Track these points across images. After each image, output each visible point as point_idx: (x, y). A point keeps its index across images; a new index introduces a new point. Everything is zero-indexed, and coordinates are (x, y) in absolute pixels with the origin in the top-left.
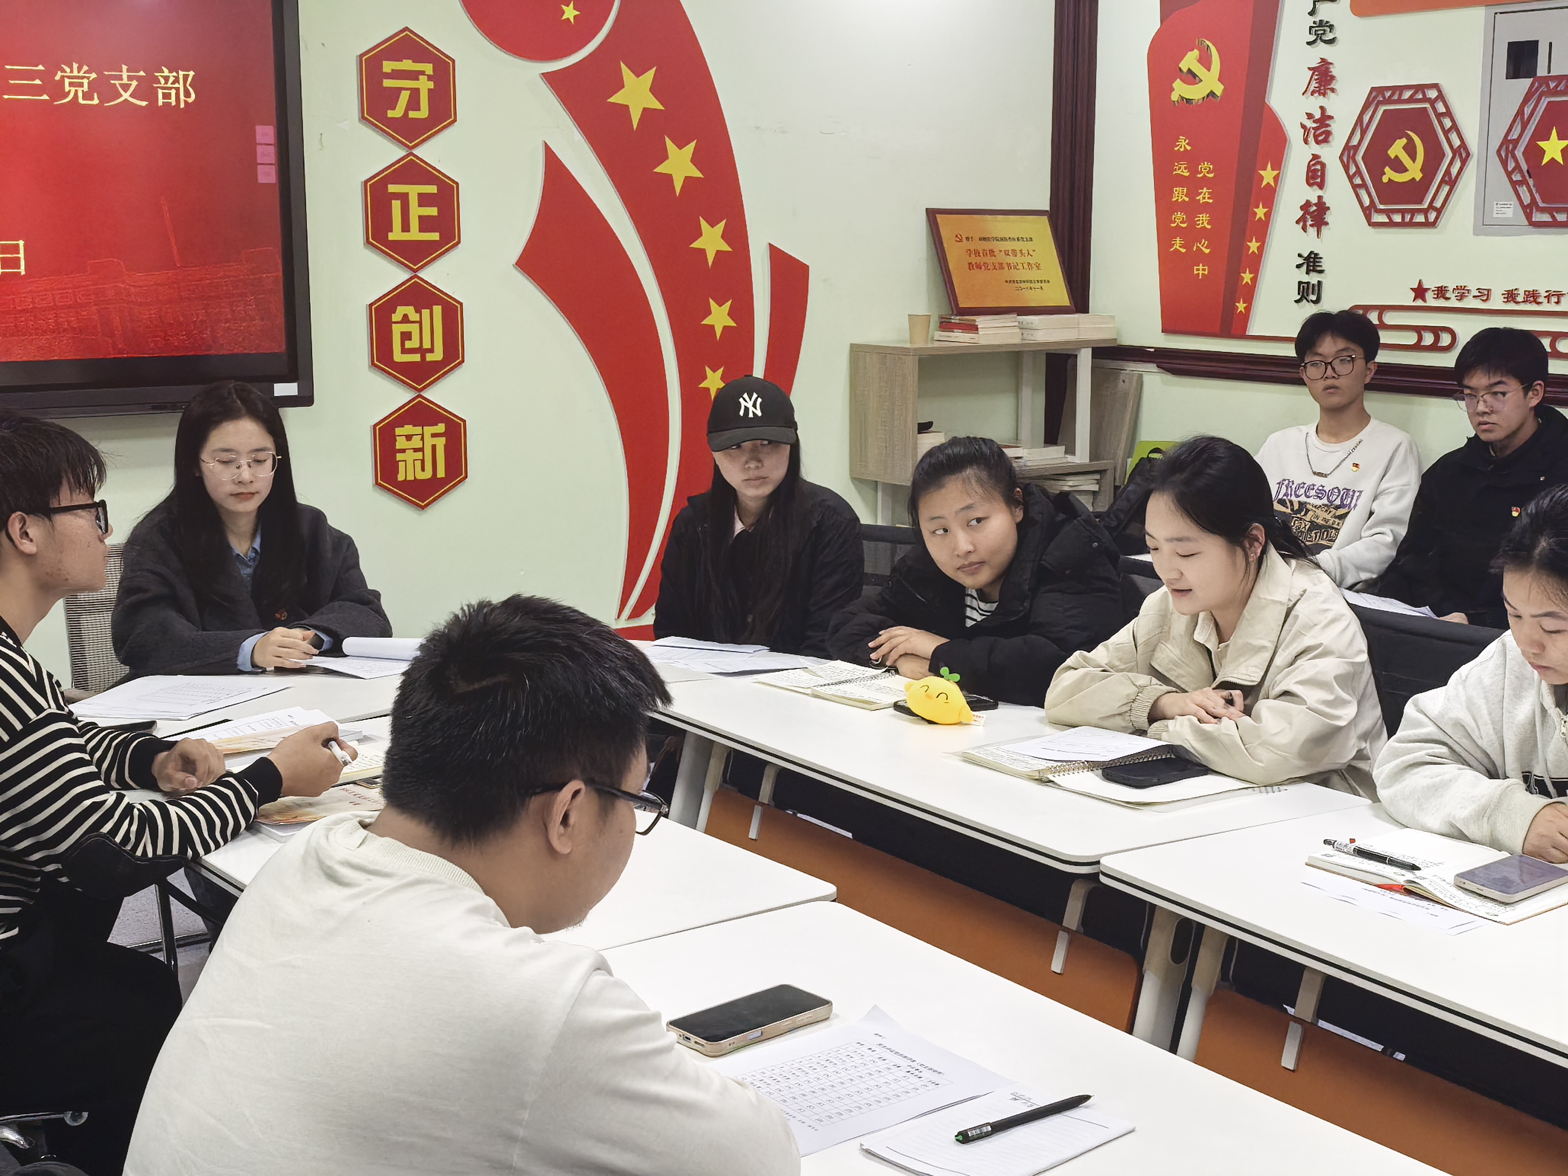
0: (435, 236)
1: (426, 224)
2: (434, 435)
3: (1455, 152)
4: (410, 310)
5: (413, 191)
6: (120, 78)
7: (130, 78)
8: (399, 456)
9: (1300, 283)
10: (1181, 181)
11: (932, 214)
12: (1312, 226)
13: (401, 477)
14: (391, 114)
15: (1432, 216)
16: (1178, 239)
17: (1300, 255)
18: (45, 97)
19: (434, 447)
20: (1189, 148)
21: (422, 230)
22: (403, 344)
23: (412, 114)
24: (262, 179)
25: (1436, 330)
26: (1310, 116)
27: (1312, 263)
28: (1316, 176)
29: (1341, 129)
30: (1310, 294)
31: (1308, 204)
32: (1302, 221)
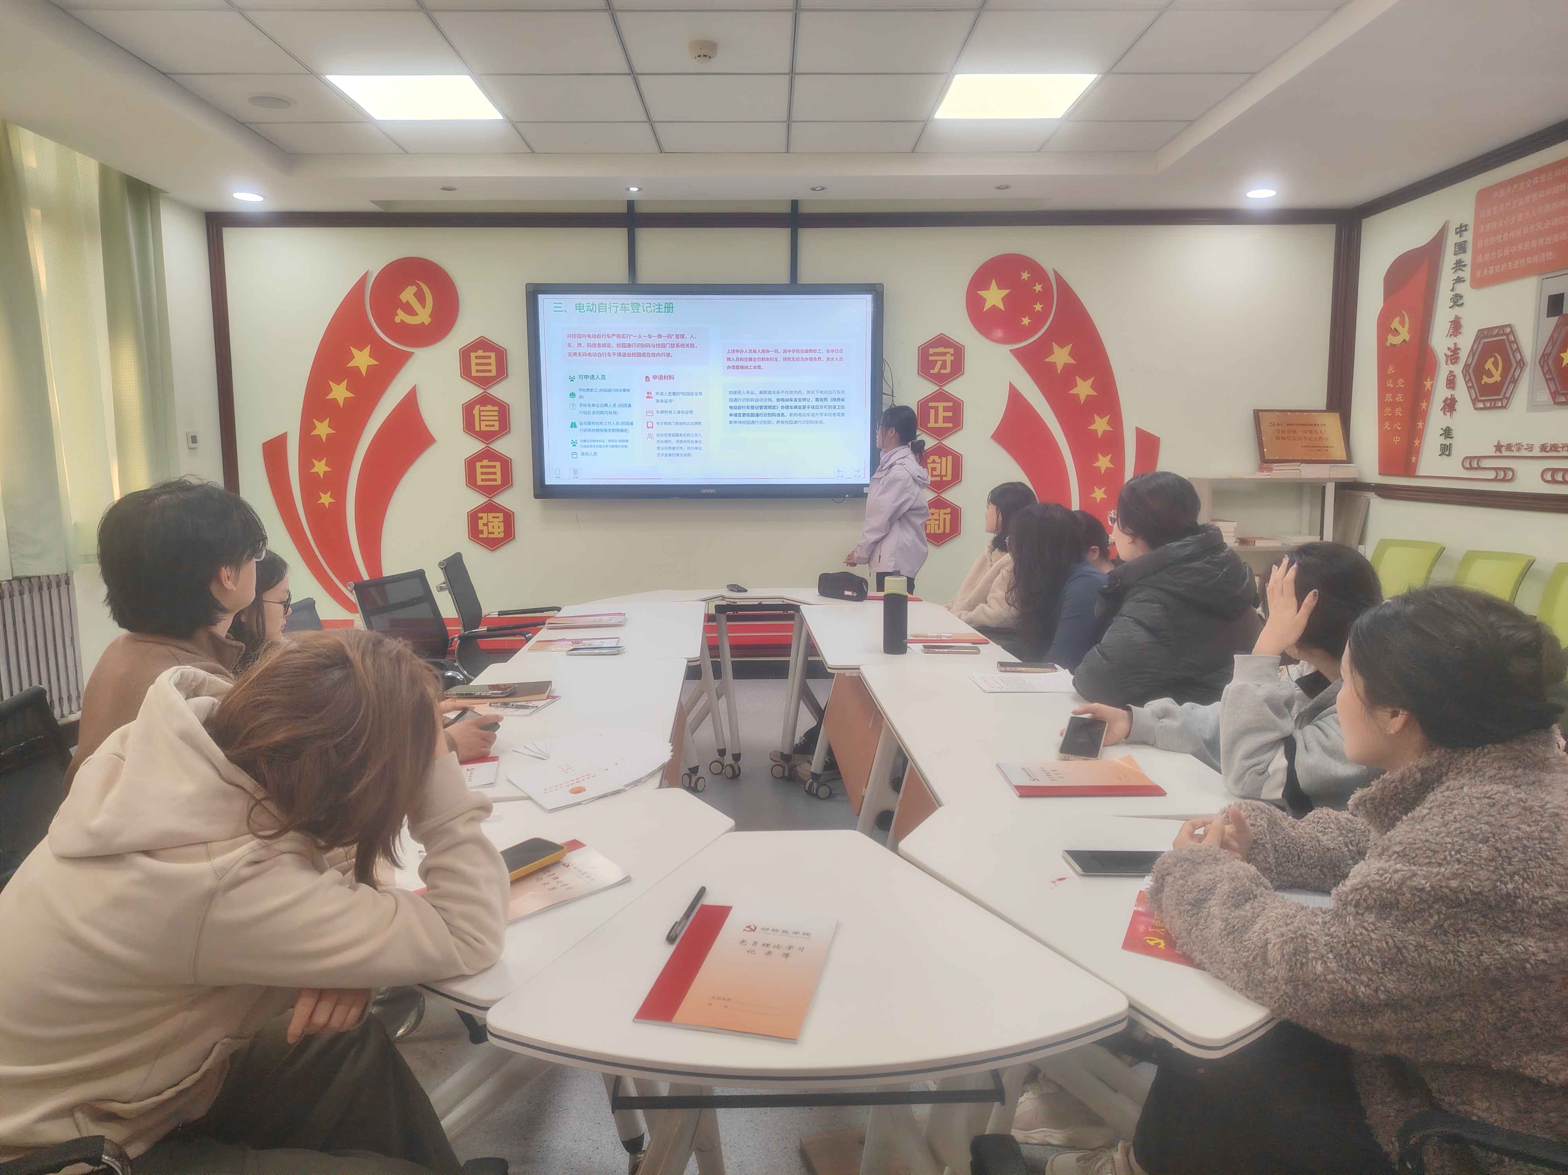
0: (951, 425)
1: (946, 420)
2: (945, 514)
3: (1518, 363)
4: (936, 458)
5: (941, 405)
9: (1441, 445)
10: (1390, 390)
11: (1256, 413)
12: (1448, 411)
14: (932, 371)
16: (1387, 423)
17: (1442, 428)
19: (945, 519)
20: (1394, 372)
21: (944, 422)
23: (943, 371)
25: (1505, 470)
26: (1449, 349)
27: (1447, 433)
28: (1451, 383)
29: (1464, 355)
30: (1446, 450)
31: (1447, 399)
32: (1443, 409)
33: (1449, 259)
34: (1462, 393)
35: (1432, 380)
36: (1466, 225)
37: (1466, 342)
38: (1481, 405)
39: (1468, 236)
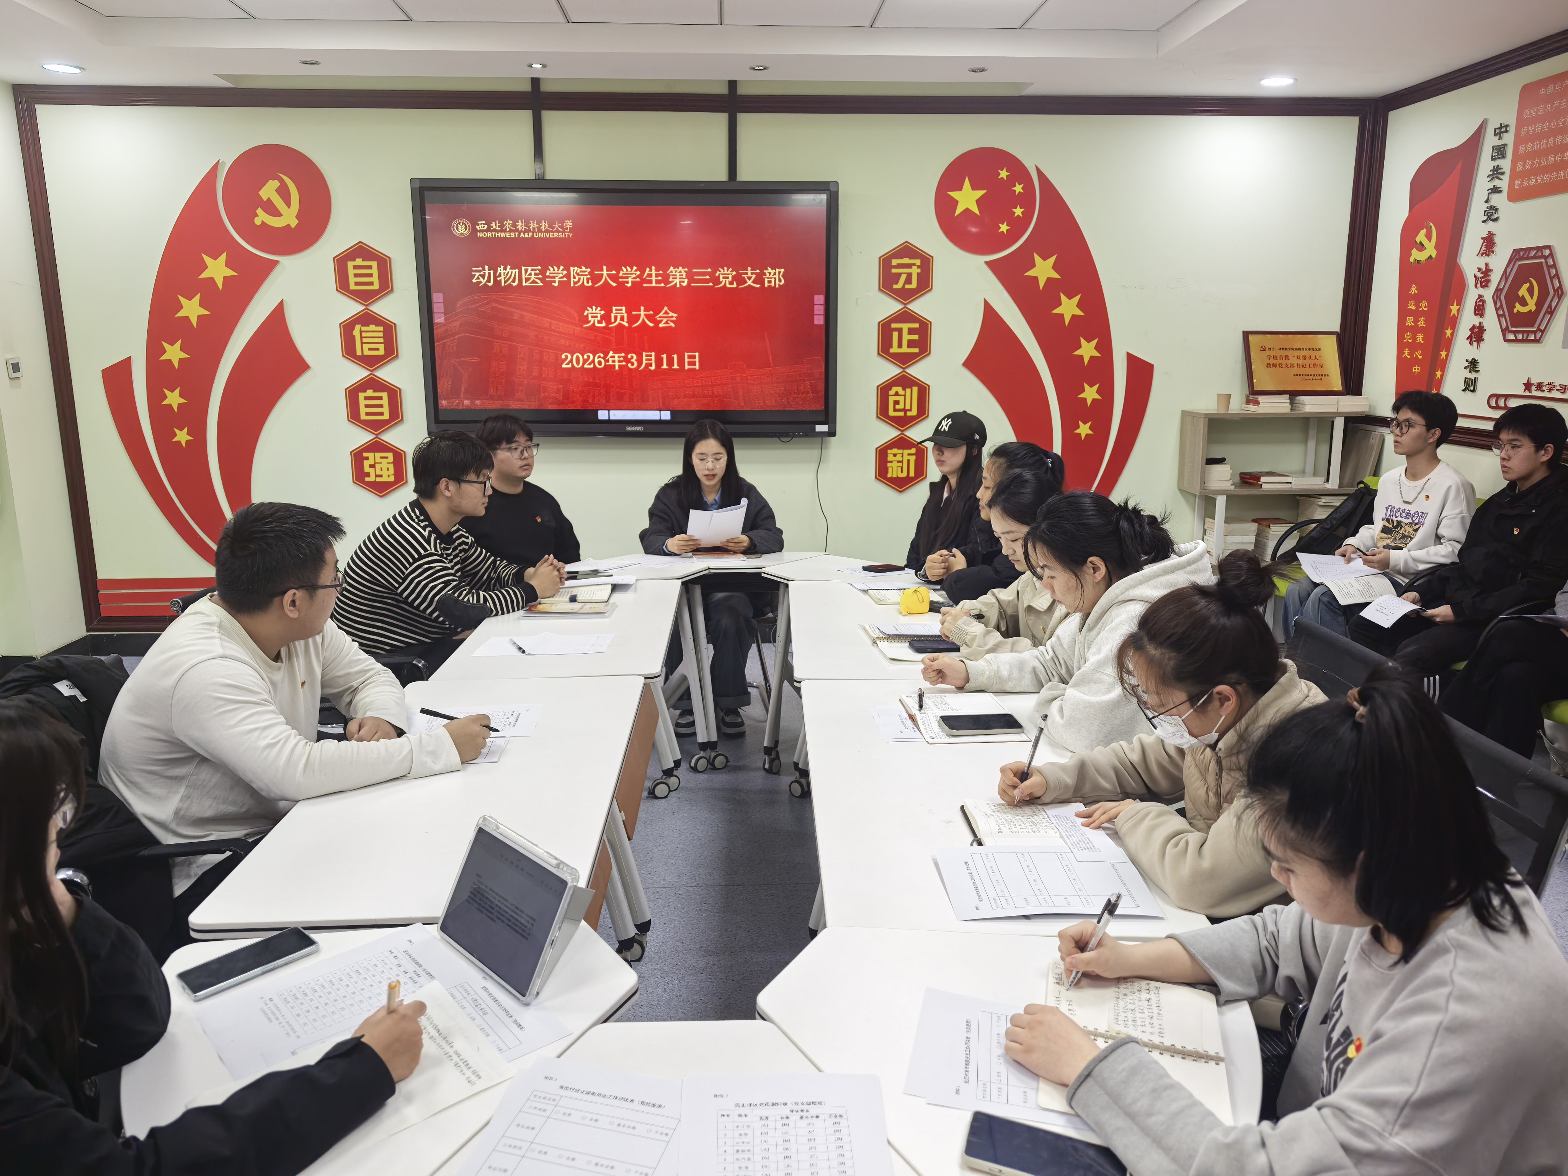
0: (916, 350)
1: (911, 344)
2: (909, 454)
3: (1556, 291)
4: (899, 389)
5: (905, 327)
6: (747, 274)
7: (752, 274)
8: (889, 465)
9: (1466, 378)
10: (1411, 313)
11: (1246, 334)
12: (1475, 341)
13: (889, 475)
14: (895, 287)
15: (1539, 335)
16: (1407, 349)
17: (1467, 360)
18: (711, 284)
19: (909, 461)
20: (1416, 292)
21: (909, 347)
22: (894, 407)
23: (907, 286)
24: (816, 322)
26: (1479, 269)
27: (1473, 365)
28: (1479, 309)
29: (1495, 278)
30: (1470, 385)
31: (1474, 327)
32: (1470, 338)
33: (1485, 165)
34: (1491, 321)
36: (1507, 126)
37: (1499, 262)
38: (1512, 337)
39: (1508, 138)
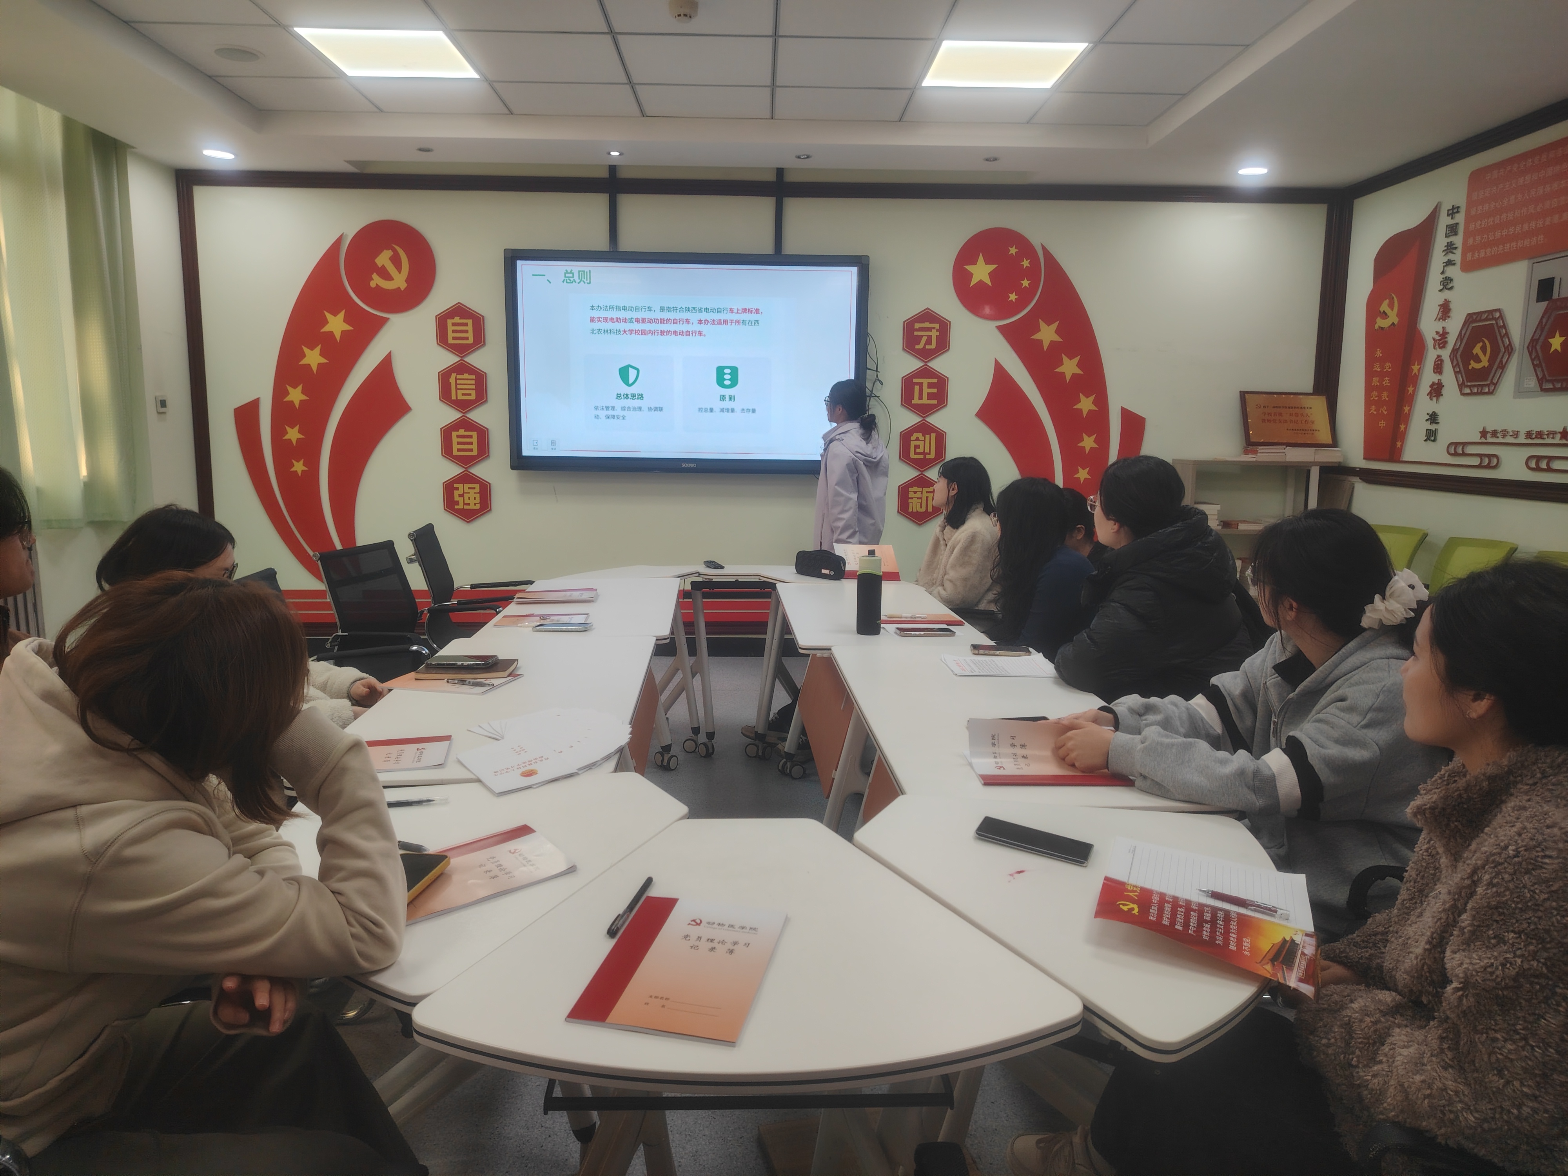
0: (935, 402)
1: (930, 396)
3: (1506, 348)
4: (920, 435)
5: (925, 382)
8: (910, 501)
9: (1427, 430)
10: (1377, 374)
11: (1243, 395)
12: (1435, 396)
13: (910, 510)
14: (917, 347)
15: (1492, 388)
16: (1374, 407)
17: (1428, 414)
20: (1381, 355)
21: (928, 399)
22: (915, 450)
23: (927, 347)
25: (1489, 456)
26: (1437, 333)
27: (1433, 418)
28: (1438, 368)
29: (1452, 339)
30: (1431, 436)
31: (1433, 384)
32: (1430, 394)
33: (1440, 241)
34: (1449, 378)
35: (1420, 364)
36: (1458, 207)
37: (1454, 326)
38: (1468, 391)
39: (1460, 218)
